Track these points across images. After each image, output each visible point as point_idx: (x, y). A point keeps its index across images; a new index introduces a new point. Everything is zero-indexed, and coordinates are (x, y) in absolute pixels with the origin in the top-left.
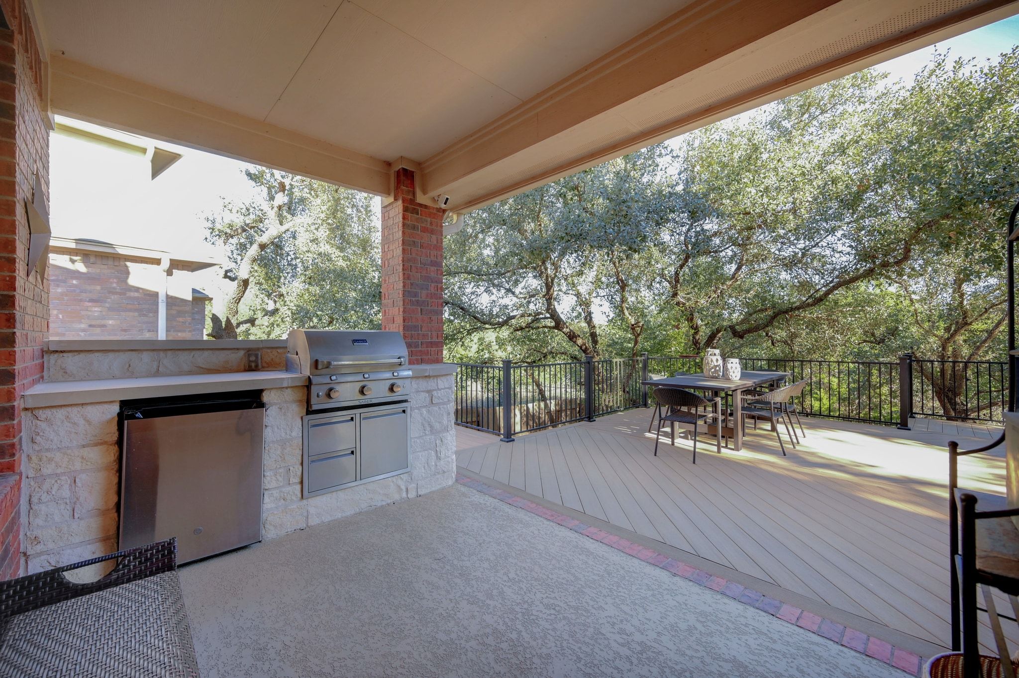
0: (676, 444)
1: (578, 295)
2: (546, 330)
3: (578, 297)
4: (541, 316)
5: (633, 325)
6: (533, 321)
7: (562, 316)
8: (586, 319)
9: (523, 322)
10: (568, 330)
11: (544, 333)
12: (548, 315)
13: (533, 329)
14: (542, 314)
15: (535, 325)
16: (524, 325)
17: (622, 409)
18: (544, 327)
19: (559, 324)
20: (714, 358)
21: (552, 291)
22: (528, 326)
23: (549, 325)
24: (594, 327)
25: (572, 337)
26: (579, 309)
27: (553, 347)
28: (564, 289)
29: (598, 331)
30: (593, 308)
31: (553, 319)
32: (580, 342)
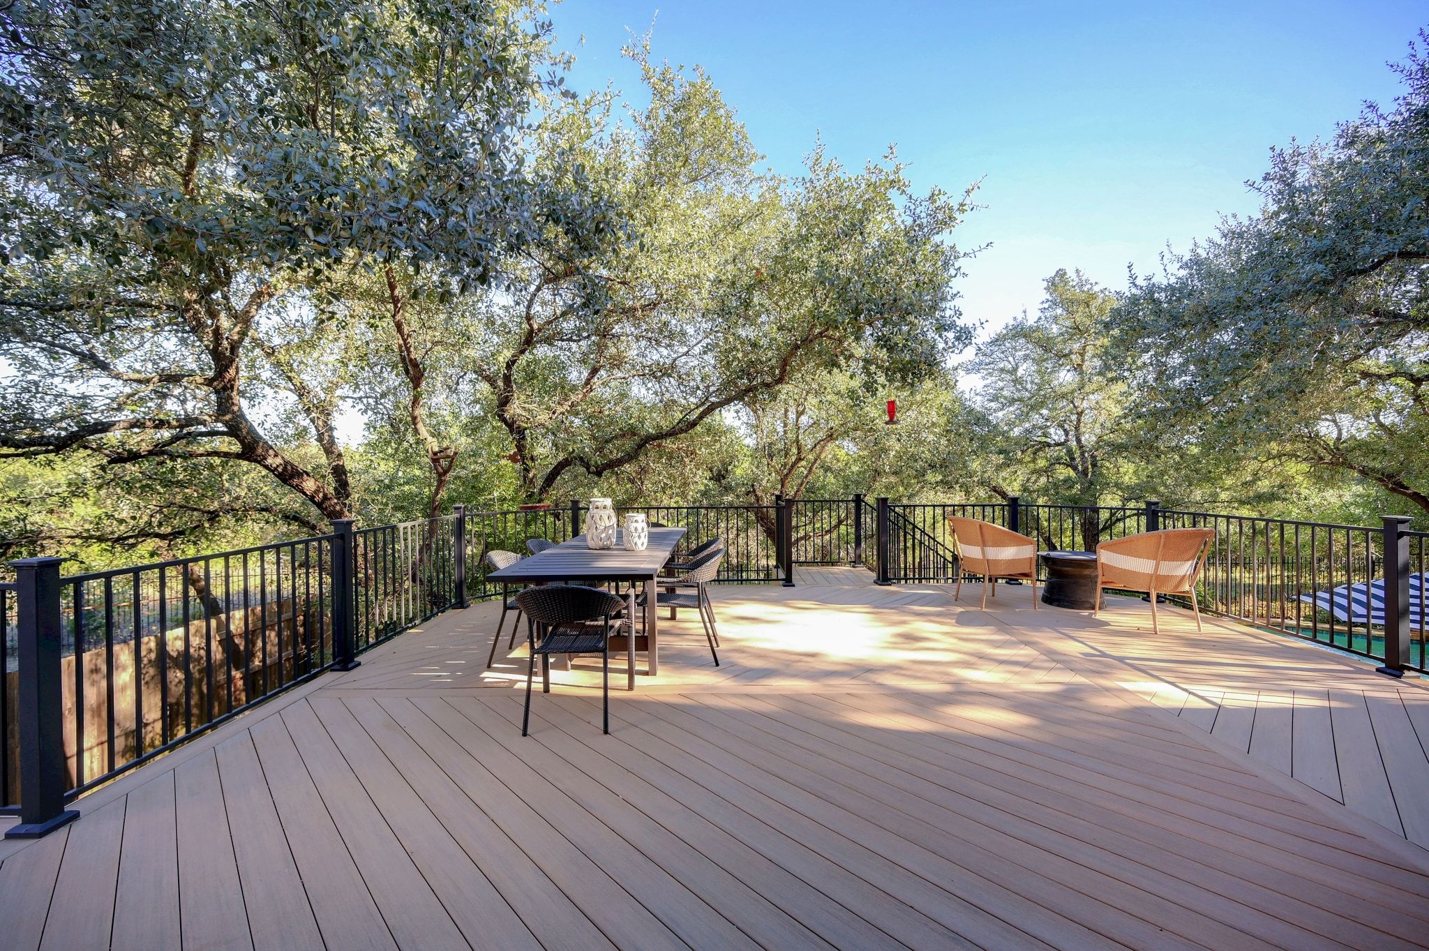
0: (553, 688)
1: (301, 391)
2: (217, 461)
3: (301, 396)
4: (202, 429)
5: (435, 454)
6: (175, 439)
7: (260, 431)
8: (320, 439)
9: (142, 440)
10: (278, 461)
11: (211, 467)
12: (220, 427)
13: (173, 458)
14: (204, 423)
15: (178, 447)
16: (144, 448)
17: (417, 622)
18: (209, 454)
19: (252, 449)
20: (605, 513)
21: (232, 371)
22: (159, 450)
23: (225, 449)
24: (340, 455)
25: (288, 475)
26: (303, 420)
27: (238, 498)
28: (266, 374)
29: (349, 465)
30: (337, 421)
31: (237, 437)
32: (309, 485)
